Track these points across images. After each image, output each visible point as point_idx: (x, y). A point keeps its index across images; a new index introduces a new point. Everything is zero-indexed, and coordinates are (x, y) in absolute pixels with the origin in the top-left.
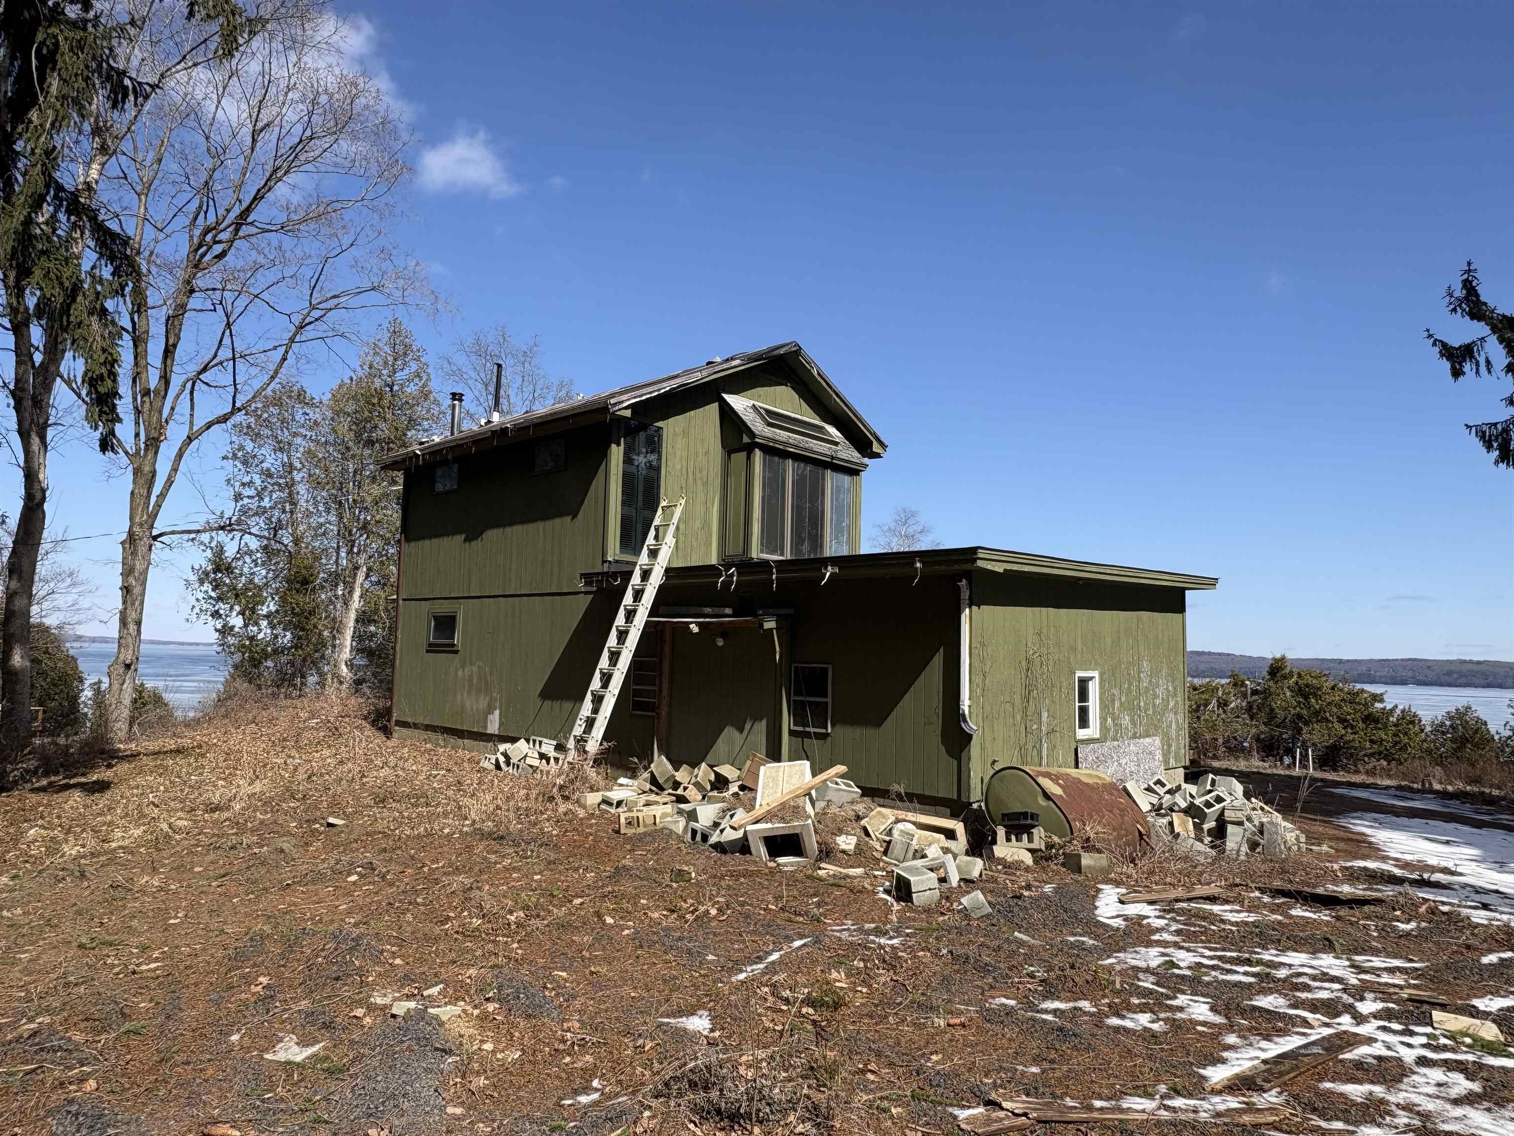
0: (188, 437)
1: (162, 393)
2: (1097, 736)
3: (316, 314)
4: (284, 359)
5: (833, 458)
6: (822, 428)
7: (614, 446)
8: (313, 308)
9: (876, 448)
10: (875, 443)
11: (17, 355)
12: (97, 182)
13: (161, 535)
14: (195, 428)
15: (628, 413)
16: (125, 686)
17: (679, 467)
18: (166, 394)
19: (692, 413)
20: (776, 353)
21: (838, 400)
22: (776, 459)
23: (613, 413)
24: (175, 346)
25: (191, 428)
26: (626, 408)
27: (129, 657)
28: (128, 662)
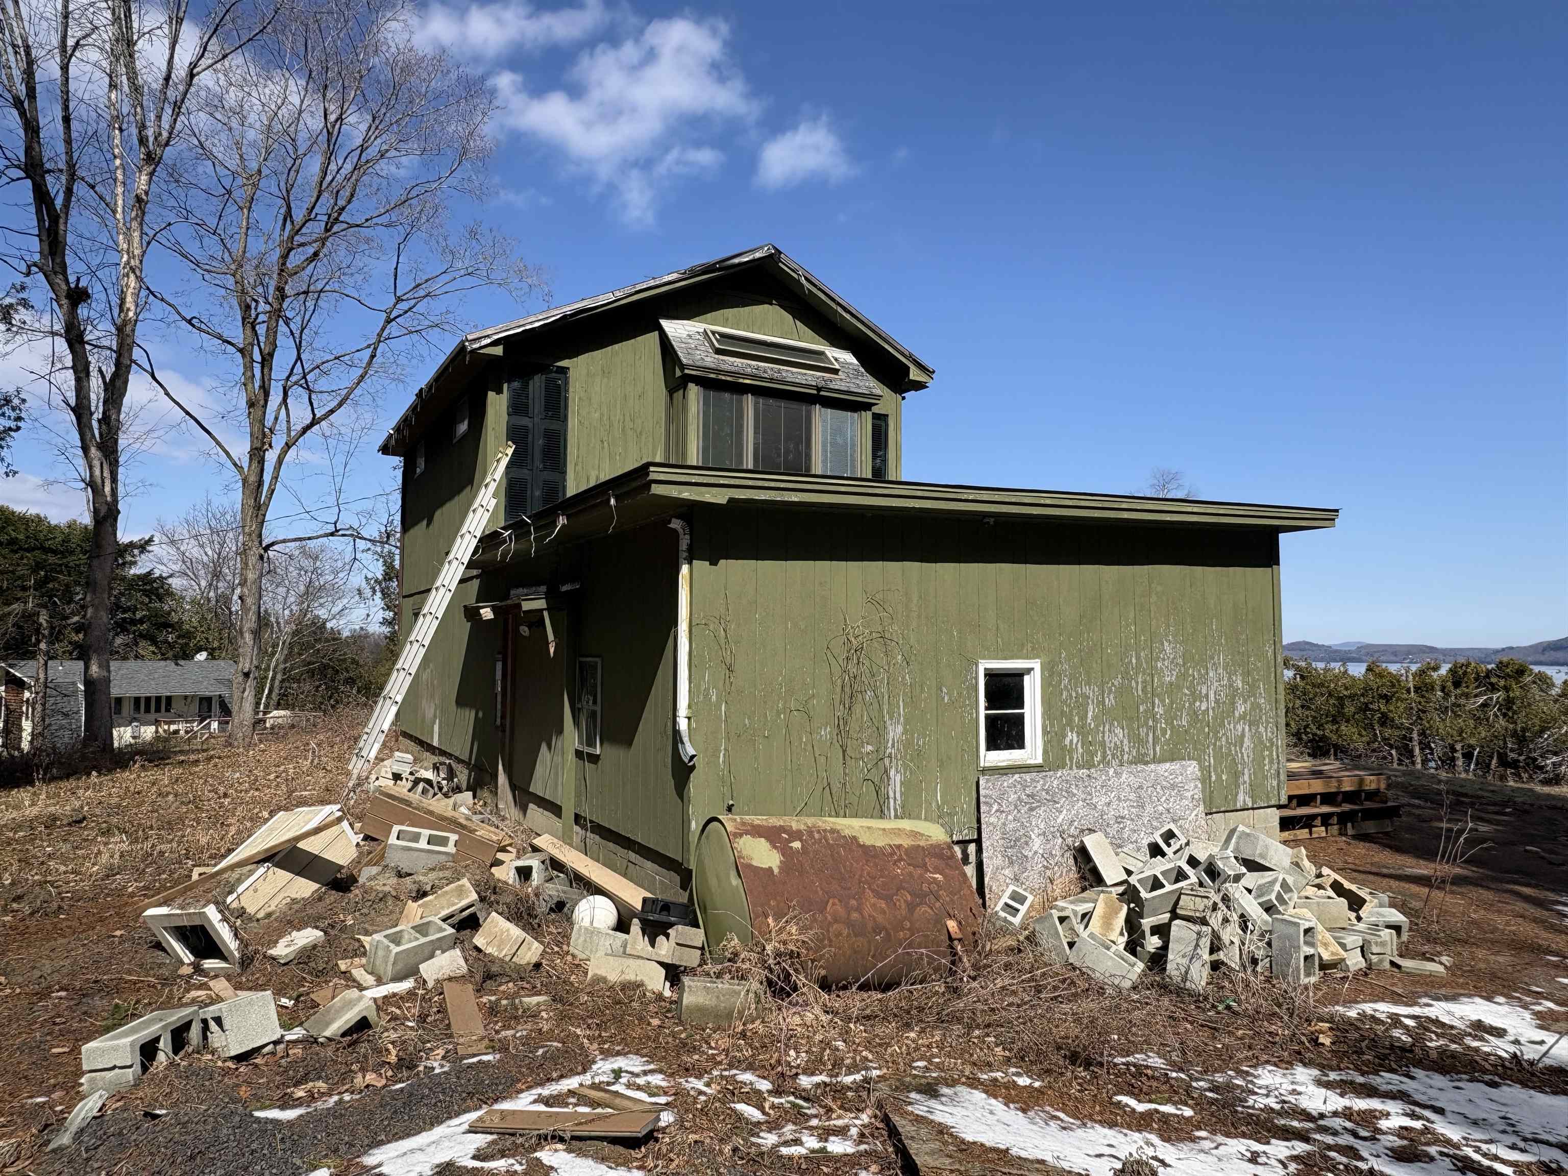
0: (287, 444)
1: (262, 402)
2: (1039, 760)
3: (404, 306)
4: (373, 356)
5: (819, 389)
6: (822, 353)
7: (491, 395)
8: (399, 300)
9: (915, 374)
10: (913, 368)
11: (75, 372)
12: (147, 193)
13: (273, 544)
14: (293, 434)
15: (498, 351)
16: (246, 693)
17: (597, 415)
18: (266, 401)
19: (616, 347)
20: (736, 261)
21: (848, 316)
22: (727, 395)
23: (473, 351)
24: (271, 355)
25: (289, 435)
26: (495, 343)
27: (247, 665)
28: (246, 670)
